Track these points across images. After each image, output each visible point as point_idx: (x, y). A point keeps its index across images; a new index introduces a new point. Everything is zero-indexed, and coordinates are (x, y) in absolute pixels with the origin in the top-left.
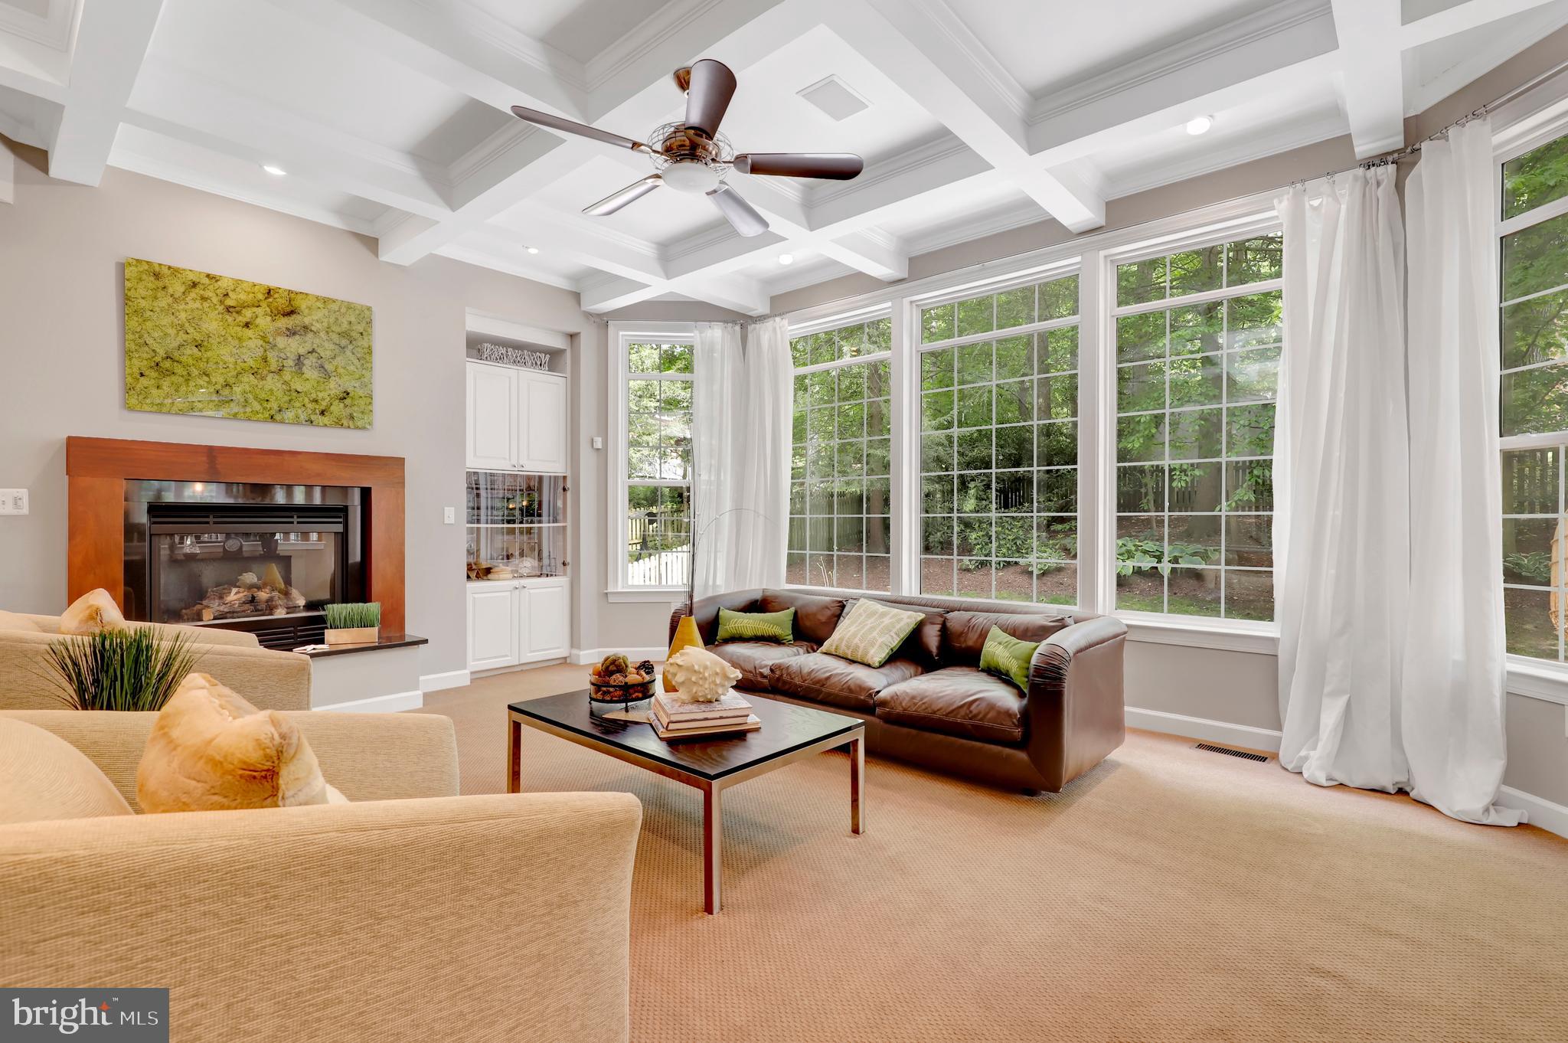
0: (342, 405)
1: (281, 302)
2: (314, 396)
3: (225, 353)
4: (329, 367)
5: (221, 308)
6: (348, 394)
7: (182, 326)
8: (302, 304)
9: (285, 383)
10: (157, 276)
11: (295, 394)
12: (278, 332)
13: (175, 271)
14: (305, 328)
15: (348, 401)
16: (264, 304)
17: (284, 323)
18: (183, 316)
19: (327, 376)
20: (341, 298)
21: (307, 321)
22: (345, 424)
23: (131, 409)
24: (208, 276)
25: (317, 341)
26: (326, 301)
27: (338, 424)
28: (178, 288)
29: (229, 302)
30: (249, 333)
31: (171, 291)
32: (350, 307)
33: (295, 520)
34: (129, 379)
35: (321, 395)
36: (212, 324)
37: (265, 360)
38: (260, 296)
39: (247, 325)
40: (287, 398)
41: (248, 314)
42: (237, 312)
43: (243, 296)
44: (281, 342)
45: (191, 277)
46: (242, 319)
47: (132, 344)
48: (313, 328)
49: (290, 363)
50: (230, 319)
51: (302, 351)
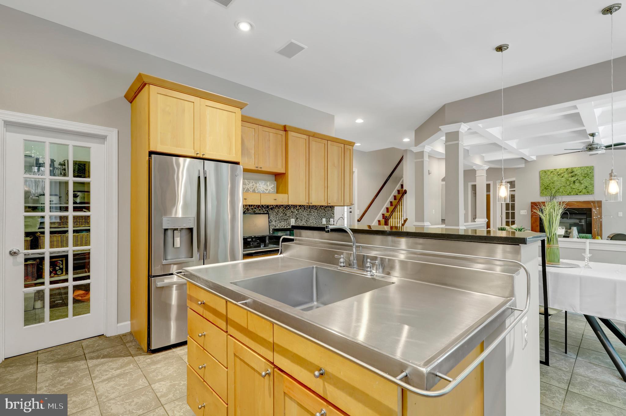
0: (585, 190)
1: (570, 171)
2: (578, 189)
3: (557, 183)
4: (582, 182)
5: (557, 175)
6: (587, 187)
7: (550, 180)
8: (575, 170)
9: (571, 187)
10: (545, 172)
11: (573, 189)
12: (569, 177)
13: (548, 170)
14: (576, 174)
15: (587, 189)
16: (566, 172)
17: (570, 175)
18: (550, 178)
19: (581, 184)
20: (584, 166)
21: (576, 173)
22: (586, 193)
23: (541, 196)
24: (554, 170)
25: (578, 177)
26: (581, 168)
27: (584, 194)
28: (549, 173)
29: (559, 173)
30: (563, 178)
31: (548, 174)
32: (587, 167)
33: (574, 215)
34: (541, 191)
35: (579, 188)
36: (555, 178)
37: (566, 183)
38: (565, 171)
39: (562, 177)
40: (571, 190)
41: (562, 175)
42: (561, 175)
43: (561, 172)
44: (570, 179)
45: (551, 171)
46: (561, 176)
47: (542, 184)
48: (578, 174)
49: (572, 183)
50: (559, 177)
51: (575, 180)
